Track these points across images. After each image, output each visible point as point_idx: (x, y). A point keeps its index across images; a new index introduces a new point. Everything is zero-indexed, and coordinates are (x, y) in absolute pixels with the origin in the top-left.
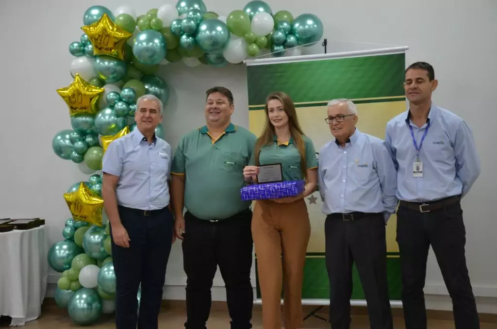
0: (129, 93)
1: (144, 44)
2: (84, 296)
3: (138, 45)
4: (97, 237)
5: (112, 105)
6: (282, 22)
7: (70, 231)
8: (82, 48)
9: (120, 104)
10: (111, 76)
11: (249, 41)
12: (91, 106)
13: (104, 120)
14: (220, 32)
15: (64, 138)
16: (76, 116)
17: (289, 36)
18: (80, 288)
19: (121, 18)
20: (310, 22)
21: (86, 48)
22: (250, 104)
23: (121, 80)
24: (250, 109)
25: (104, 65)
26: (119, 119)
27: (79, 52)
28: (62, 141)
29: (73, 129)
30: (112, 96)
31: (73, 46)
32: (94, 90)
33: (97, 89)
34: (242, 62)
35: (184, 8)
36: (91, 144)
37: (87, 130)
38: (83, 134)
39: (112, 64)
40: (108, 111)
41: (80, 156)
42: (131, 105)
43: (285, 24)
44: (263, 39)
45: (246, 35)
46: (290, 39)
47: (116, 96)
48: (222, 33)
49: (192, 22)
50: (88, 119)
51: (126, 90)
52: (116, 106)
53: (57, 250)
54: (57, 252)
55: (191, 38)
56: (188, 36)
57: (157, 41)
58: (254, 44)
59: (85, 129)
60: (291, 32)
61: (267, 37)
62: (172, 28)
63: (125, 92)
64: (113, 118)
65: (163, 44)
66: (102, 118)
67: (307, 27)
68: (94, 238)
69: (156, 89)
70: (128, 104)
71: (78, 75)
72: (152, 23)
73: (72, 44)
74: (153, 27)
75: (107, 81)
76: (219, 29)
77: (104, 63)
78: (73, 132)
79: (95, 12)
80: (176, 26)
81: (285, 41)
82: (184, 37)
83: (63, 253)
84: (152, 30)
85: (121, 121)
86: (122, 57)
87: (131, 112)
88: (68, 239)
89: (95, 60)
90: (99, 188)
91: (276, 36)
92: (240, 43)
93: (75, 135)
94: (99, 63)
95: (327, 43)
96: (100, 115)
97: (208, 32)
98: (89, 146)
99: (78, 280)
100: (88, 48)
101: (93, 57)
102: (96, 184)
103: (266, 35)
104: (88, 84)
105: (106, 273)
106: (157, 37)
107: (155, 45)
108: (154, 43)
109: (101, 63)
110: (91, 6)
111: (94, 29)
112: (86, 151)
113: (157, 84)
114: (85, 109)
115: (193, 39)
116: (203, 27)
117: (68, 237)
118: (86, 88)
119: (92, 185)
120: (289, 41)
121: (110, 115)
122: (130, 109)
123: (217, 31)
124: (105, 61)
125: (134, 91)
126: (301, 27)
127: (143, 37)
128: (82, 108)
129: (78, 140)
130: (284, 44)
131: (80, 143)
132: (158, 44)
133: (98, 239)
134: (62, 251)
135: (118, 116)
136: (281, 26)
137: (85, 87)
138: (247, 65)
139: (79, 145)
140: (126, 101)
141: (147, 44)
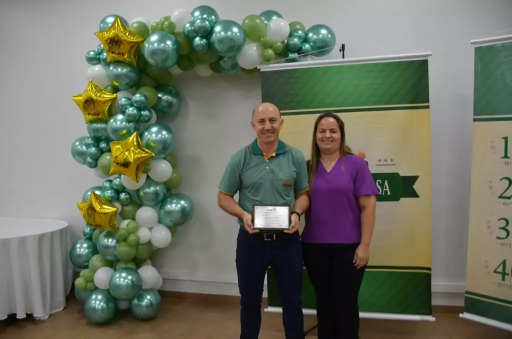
0: (140, 98)
1: (156, 45)
2: (100, 297)
3: (149, 46)
4: (110, 240)
5: (124, 110)
6: (296, 31)
7: (90, 230)
8: (98, 56)
9: (131, 109)
10: (124, 83)
11: (265, 46)
12: (104, 112)
13: (116, 125)
14: (236, 34)
15: (81, 144)
16: (92, 122)
17: (304, 43)
18: (96, 289)
19: (135, 25)
20: (324, 32)
21: (101, 56)
23: (134, 86)
25: (117, 71)
27: (94, 60)
28: (79, 147)
29: (89, 136)
30: (123, 101)
31: (90, 55)
32: (106, 96)
33: (110, 95)
34: (256, 68)
35: (198, 17)
36: (105, 150)
37: (102, 136)
38: (97, 140)
39: (125, 70)
40: (120, 117)
41: (94, 161)
42: (143, 111)
43: (300, 32)
44: (279, 44)
45: (262, 39)
46: (305, 46)
47: (127, 102)
48: (238, 34)
49: (207, 23)
50: (103, 126)
51: (138, 95)
52: (127, 111)
53: (77, 248)
54: (78, 250)
55: (204, 40)
56: (202, 38)
57: (169, 43)
58: (270, 49)
59: (100, 135)
60: (306, 40)
61: (283, 42)
62: (185, 31)
63: (136, 97)
64: (124, 123)
65: (175, 46)
66: (114, 123)
67: (321, 36)
68: (108, 241)
69: (169, 97)
70: (140, 109)
71: (91, 81)
72: (164, 26)
73: (88, 53)
74: (166, 30)
75: (120, 88)
76: (235, 30)
77: (117, 69)
78: (88, 138)
79: (111, 20)
80: (190, 28)
81: (301, 48)
82: (197, 39)
83: (83, 251)
84: (164, 32)
85: (133, 127)
86: (135, 64)
87: (142, 118)
88: (88, 238)
89: (109, 68)
90: (111, 194)
91: (291, 42)
92: (255, 48)
93: (90, 141)
94: (113, 70)
95: (345, 49)
96: (112, 121)
97: (223, 33)
98: (102, 152)
99: (93, 281)
100: (103, 56)
101: (107, 64)
102: (109, 190)
103: (282, 41)
104: (101, 90)
105: (118, 280)
106: (170, 39)
107: (166, 46)
108: (165, 44)
109: (115, 70)
110: (107, 15)
111: (107, 33)
112: (99, 157)
113: (170, 93)
114: (98, 114)
115: (207, 42)
116: (218, 29)
117: (88, 237)
118: (98, 94)
119: (105, 190)
120: (304, 48)
121: (122, 121)
122: (141, 115)
123: (232, 32)
124: (118, 68)
125: (145, 97)
126: (315, 36)
127: (154, 38)
128: (94, 114)
129: (92, 146)
130: (299, 51)
131: (93, 149)
132: (171, 46)
133: (111, 242)
134: (82, 250)
135: (129, 121)
136: (296, 34)
137: (98, 92)
138: (261, 71)
139: (92, 151)
140: (137, 106)
141: (158, 45)
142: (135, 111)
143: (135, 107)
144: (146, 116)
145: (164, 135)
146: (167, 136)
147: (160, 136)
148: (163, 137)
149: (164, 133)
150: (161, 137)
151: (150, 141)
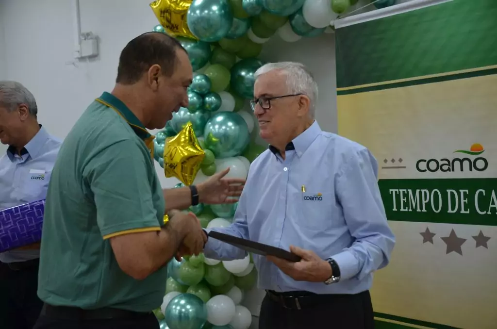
0: (200, 81)
1: (198, 12)
22: (338, 86)
23: (202, 65)
24: (339, 93)
26: (197, 113)
39: (189, 46)
42: (208, 96)
57: (215, 8)
64: (188, 115)
65: (223, 11)
66: (178, 116)
70: (202, 95)
87: (207, 106)
106: (219, 3)
107: (211, 13)
108: (210, 10)
111: (158, 3)
125: (207, 79)
132: (217, 12)
138: (336, 28)
139: (161, 148)
140: (198, 91)
141: (201, 13)
142: (195, 98)
143: (195, 92)
144: (211, 103)
145: (230, 127)
146: (233, 128)
147: (224, 127)
148: (228, 129)
149: (230, 124)
150: (225, 130)
151: (211, 135)
